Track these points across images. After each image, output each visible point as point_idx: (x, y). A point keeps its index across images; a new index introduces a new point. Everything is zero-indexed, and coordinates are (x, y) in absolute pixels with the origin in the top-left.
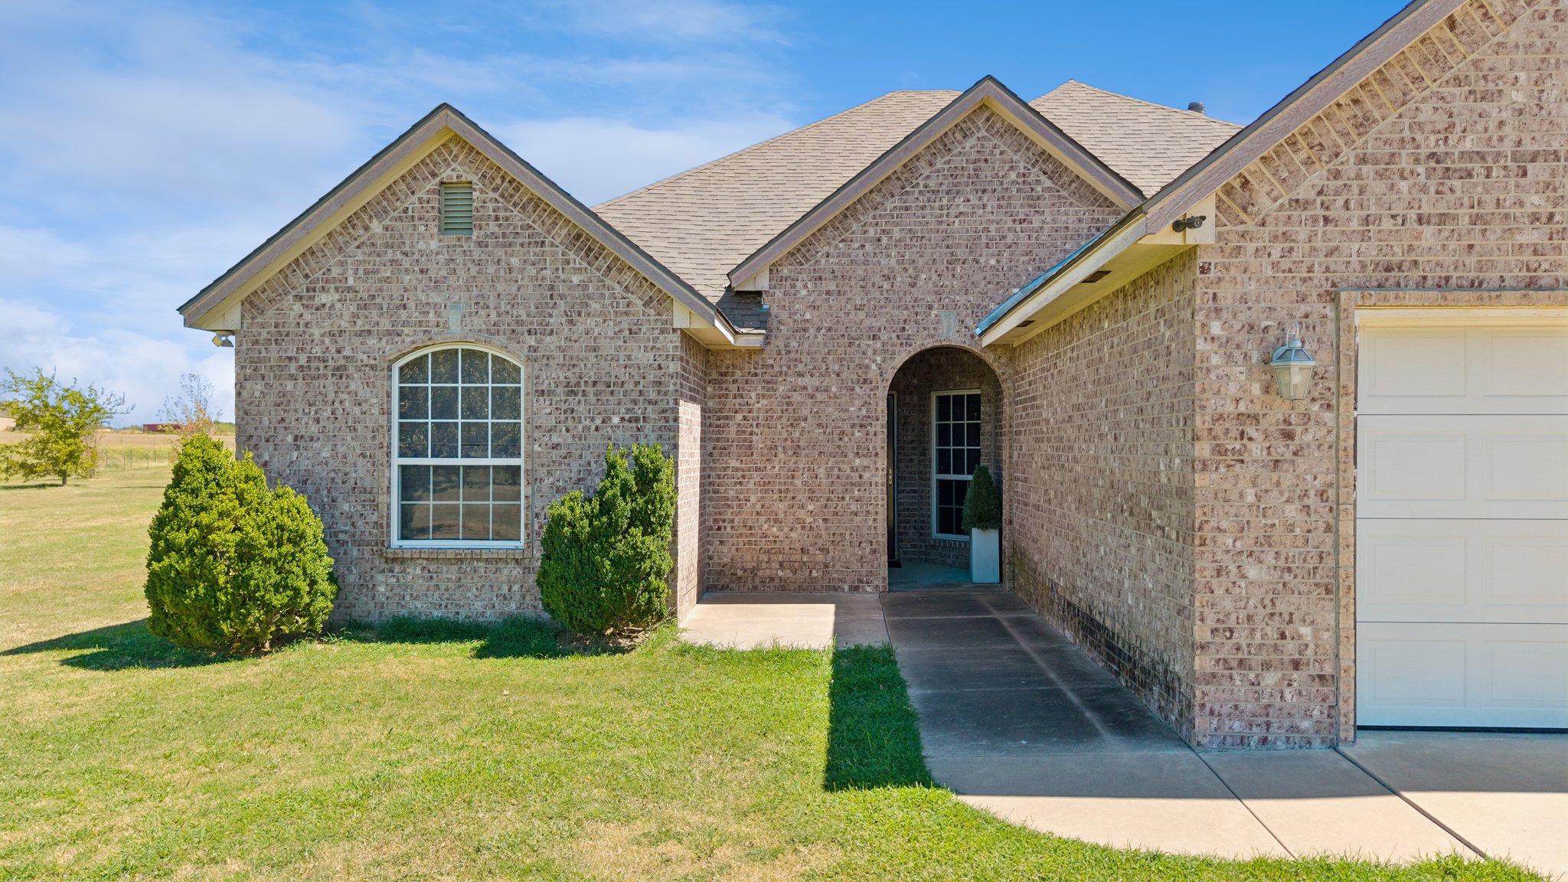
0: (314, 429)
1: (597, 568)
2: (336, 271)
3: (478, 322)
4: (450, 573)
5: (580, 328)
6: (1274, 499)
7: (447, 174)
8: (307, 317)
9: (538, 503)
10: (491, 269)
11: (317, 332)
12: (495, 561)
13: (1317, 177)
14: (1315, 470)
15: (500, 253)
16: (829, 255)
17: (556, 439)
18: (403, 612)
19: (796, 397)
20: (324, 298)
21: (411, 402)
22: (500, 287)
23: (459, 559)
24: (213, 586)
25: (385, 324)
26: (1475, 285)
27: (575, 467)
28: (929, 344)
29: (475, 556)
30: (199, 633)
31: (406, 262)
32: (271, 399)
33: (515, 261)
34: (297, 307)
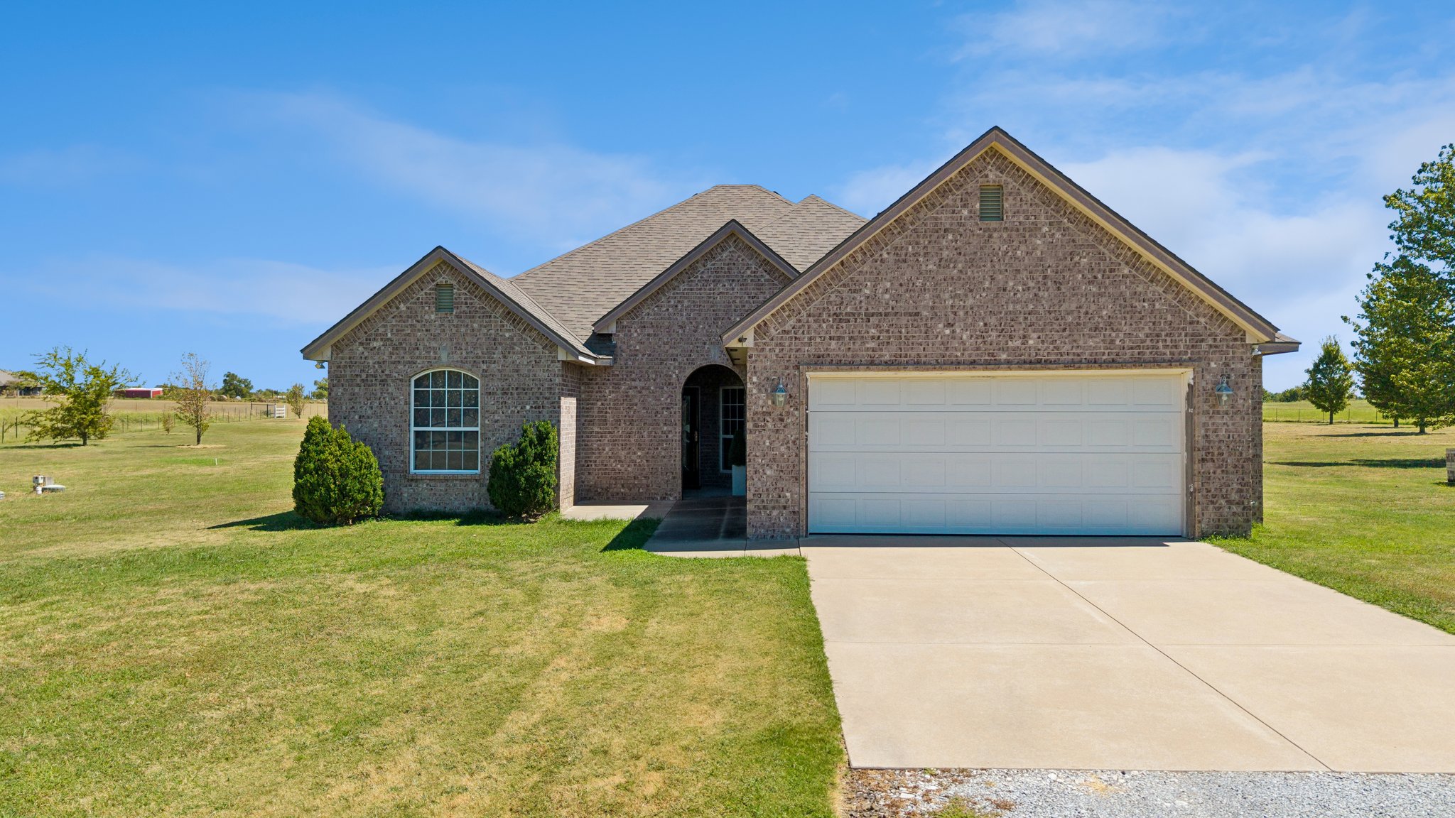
0: (369, 412)
1: (518, 481)
2: (381, 330)
3: (456, 357)
4: (441, 487)
5: (510, 360)
6: (776, 444)
7: (440, 280)
8: (366, 354)
9: (488, 450)
10: (463, 330)
11: (371, 362)
12: (465, 480)
13: (792, 322)
14: (791, 434)
15: (468, 321)
16: (649, 314)
17: (496, 417)
18: (416, 507)
20: (375, 344)
21: (421, 398)
22: (468, 339)
23: (446, 479)
25: (408, 358)
26: (852, 363)
27: (507, 431)
28: (704, 363)
29: (454, 478)
30: (320, 513)
31: (418, 326)
32: (347, 396)
33: (475, 325)
34: (361, 349)
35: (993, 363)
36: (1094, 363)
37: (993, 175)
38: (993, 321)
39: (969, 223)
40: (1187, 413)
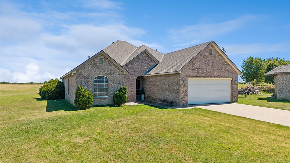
0: (85, 84)
2: (88, 67)
3: (104, 73)
4: (101, 100)
5: (114, 74)
7: (100, 57)
8: (84, 72)
9: (110, 92)
10: (105, 68)
11: (85, 74)
12: (106, 98)
13: (186, 69)
14: (186, 88)
15: (106, 66)
16: (130, 66)
17: (112, 86)
18: (95, 104)
19: (127, 81)
20: (86, 70)
21: (96, 82)
22: (106, 70)
23: (102, 98)
24: (86, 101)
25: (94, 73)
26: (194, 76)
27: (114, 88)
28: (140, 75)
29: (104, 98)
31: (96, 66)
32: (80, 81)
33: (108, 67)
34: (83, 71)
35: (211, 77)
36: (222, 77)
37: (211, 48)
38: (211, 70)
39: (208, 55)
40: (231, 85)
